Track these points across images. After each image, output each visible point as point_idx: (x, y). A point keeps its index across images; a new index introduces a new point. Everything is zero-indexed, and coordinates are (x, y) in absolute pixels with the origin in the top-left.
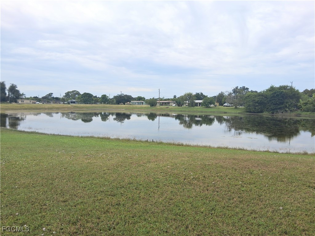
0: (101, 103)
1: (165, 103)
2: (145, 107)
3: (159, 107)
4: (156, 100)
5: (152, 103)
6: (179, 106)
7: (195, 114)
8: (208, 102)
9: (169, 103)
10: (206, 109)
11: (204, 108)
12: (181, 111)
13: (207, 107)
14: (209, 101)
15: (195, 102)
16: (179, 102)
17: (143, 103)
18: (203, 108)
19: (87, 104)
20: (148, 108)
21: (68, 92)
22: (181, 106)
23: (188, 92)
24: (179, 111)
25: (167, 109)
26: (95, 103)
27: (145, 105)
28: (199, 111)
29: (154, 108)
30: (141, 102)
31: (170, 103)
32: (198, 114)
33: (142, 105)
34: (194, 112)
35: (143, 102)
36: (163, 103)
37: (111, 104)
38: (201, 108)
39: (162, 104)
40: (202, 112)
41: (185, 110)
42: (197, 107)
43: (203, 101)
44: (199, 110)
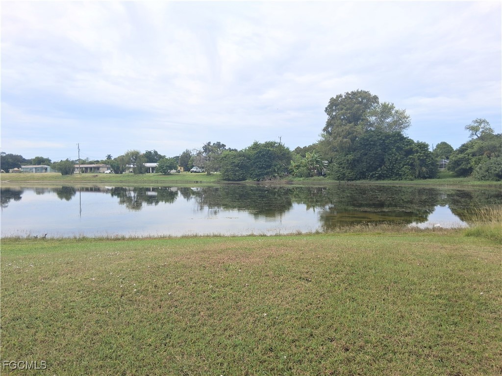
1: (91, 168)
2: (52, 177)
3: (78, 176)
4: (73, 163)
5: (66, 168)
6: (116, 172)
7: (146, 186)
8: (167, 166)
9: (98, 168)
10: (165, 176)
11: (161, 175)
12: (121, 182)
13: (166, 173)
14: (168, 165)
15: (144, 166)
16: (117, 166)
17: (46, 169)
18: (158, 175)
20: (56, 178)
22: (121, 173)
23: (132, 150)
24: (118, 182)
25: (94, 179)
27: (50, 173)
28: (152, 180)
29: (68, 178)
30: (42, 168)
31: (101, 169)
32: (151, 186)
33: (46, 172)
34: (145, 182)
35: (46, 166)
36: (86, 168)
38: (154, 176)
39: (85, 170)
40: (157, 182)
41: (128, 179)
42: (149, 174)
43: (158, 165)
44: (152, 179)
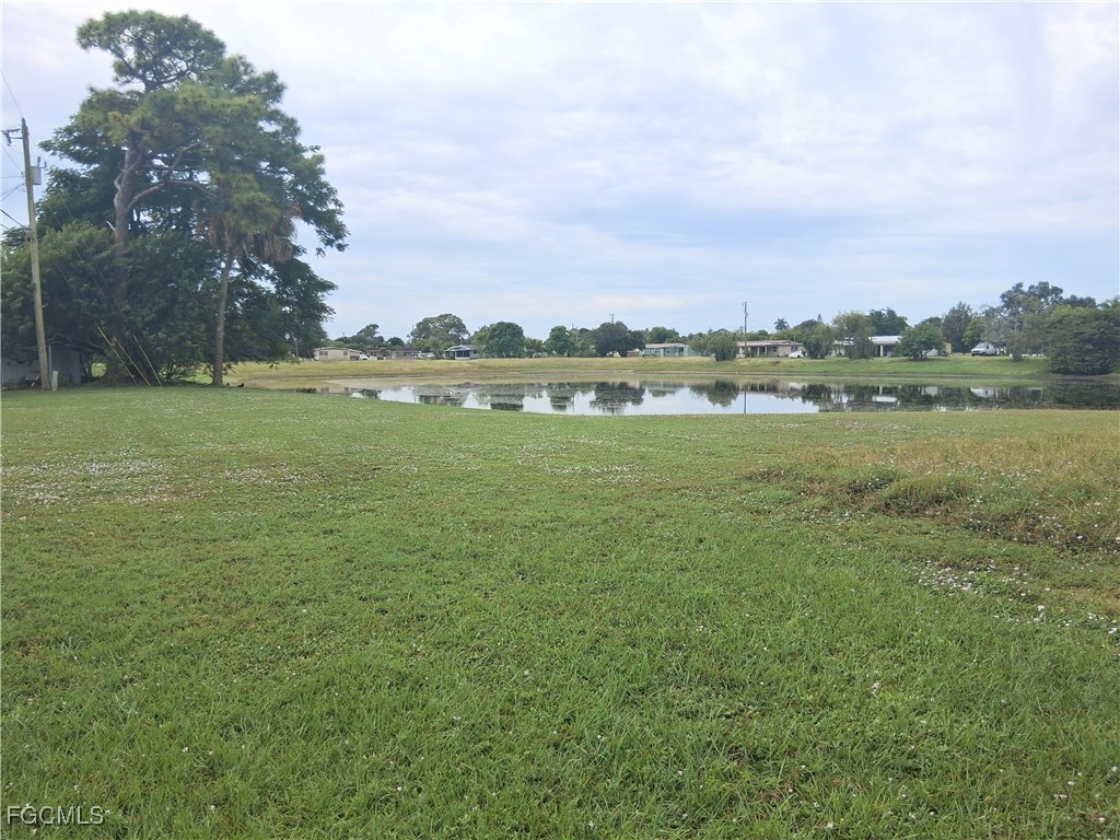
0: (550, 353)
1: (762, 348)
2: (697, 364)
3: (746, 363)
4: (736, 337)
5: (721, 347)
6: (813, 355)
7: (872, 381)
8: (921, 343)
9: (775, 348)
10: (915, 363)
11: (905, 361)
12: (826, 373)
13: (917, 357)
14: (924, 340)
15: (871, 343)
16: (813, 340)
17: (682, 349)
18: (899, 361)
19: (508, 357)
20: (708, 365)
21: (426, 321)
22: (823, 357)
23: (849, 312)
24: (818, 374)
25: (774, 368)
26: (530, 355)
27: (690, 358)
28: (886, 371)
29: (728, 365)
30: (675, 348)
31: (780, 348)
32: (889, 382)
33: (680, 355)
34: (873, 374)
35: (681, 345)
36: (754, 348)
37: (580, 356)
38: (891, 362)
39: (751, 353)
40: (896, 374)
41: (836, 368)
42: (879, 359)
43: (902, 340)
44: (889, 368)
